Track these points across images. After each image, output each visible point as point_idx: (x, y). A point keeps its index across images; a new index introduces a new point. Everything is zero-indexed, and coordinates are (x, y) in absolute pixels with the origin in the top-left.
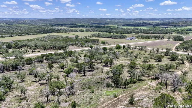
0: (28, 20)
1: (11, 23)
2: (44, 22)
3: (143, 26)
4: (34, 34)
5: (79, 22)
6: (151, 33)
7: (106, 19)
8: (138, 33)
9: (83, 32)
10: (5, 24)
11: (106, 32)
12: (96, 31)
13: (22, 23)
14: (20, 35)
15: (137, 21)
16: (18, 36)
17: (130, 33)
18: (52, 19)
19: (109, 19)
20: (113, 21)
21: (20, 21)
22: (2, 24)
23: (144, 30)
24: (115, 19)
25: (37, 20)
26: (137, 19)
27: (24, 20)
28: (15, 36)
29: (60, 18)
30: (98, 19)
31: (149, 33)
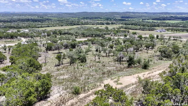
0: (55, 13)
1: (42, 16)
2: (69, 16)
3: (170, 20)
4: (66, 26)
5: (102, 16)
6: (181, 27)
7: (130, 13)
8: (166, 26)
9: (109, 24)
10: (36, 17)
11: (132, 25)
12: (122, 24)
13: (51, 17)
14: (55, 26)
15: (163, 15)
16: (54, 26)
17: (158, 26)
18: (77, 13)
19: (133, 13)
20: (137, 14)
21: (49, 14)
22: (35, 17)
23: (172, 24)
24: (139, 13)
26: (162, 13)
27: (52, 14)
28: (51, 26)
29: (84, 12)
30: (122, 13)
31: (179, 27)
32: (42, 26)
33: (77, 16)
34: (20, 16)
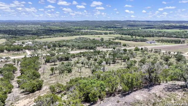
0: (57, 22)
1: (45, 25)
2: (71, 24)
3: (168, 29)
4: (66, 36)
5: (103, 25)
6: (174, 37)
7: (131, 21)
8: (160, 36)
9: (107, 34)
10: (39, 26)
11: (129, 35)
12: (119, 34)
13: (53, 25)
14: (56, 37)
15: (163, 24)
17: (152, 37)
19: (134, 21)
20: (137, 23)
21: (52, 23)
23: (168, 33)
25: (65, 22)
26: (162, 22)
27: (54, 22)
29: (85, 21)
30: (122, 21)
31: (172, 37)
32: (44, 37)
33: (79, 25)
34: (24, 25)
